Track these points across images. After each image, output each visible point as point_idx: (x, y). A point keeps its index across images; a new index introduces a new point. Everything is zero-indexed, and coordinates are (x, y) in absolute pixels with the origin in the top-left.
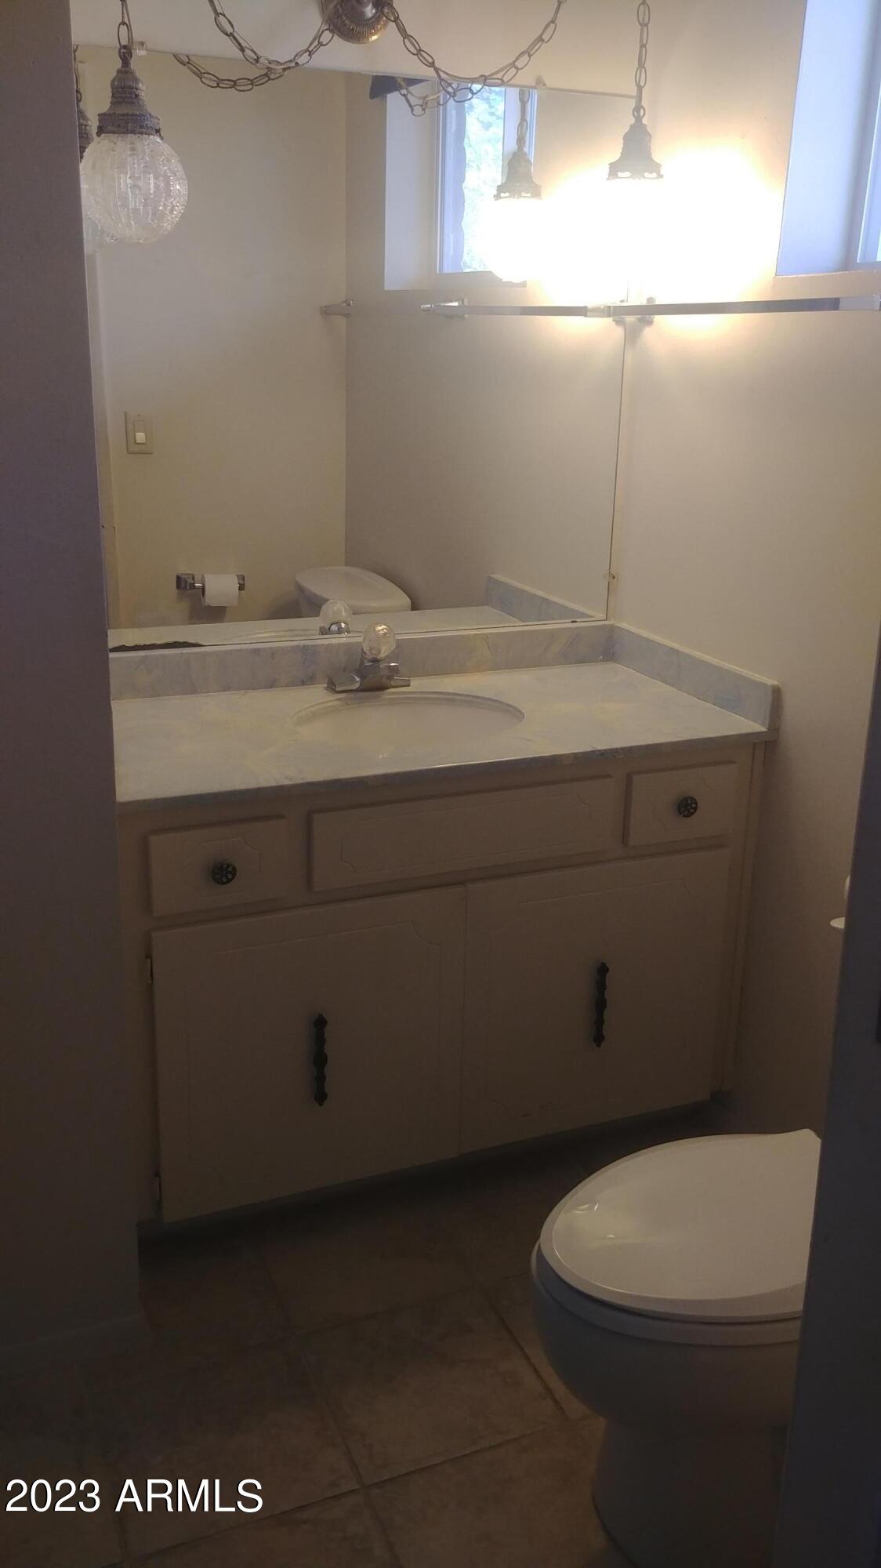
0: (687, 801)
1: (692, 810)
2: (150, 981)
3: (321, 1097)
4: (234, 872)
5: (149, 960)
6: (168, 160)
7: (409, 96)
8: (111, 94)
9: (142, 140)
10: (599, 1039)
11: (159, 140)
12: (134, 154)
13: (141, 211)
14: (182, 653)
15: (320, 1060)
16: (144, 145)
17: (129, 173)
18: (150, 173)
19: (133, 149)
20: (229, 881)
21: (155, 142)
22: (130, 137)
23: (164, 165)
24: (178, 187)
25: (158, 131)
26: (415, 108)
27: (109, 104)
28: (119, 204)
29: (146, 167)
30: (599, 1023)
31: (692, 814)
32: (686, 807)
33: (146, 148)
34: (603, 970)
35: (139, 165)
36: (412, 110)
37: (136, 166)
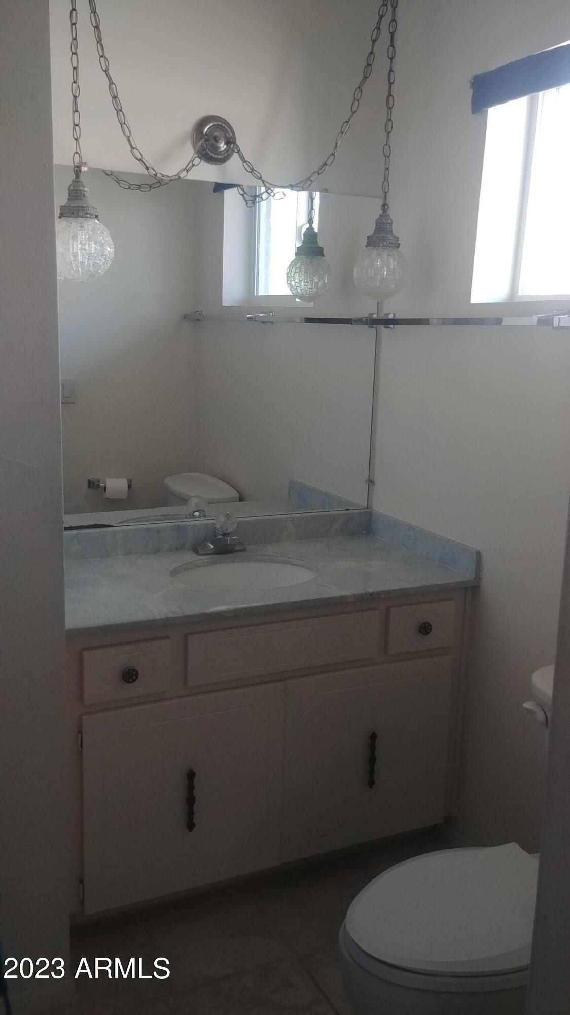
0: (425, 625)
1: (428, 631)
2: (80, 749)
3: (191, 826)
4: (137, 675)
5: (80, 735)
6: (103, 233)
7: (245, 195)
8: (68, 194)
9: (87, 222)
10: (371, 783)
11: (97, 221)
12: (82, 230)
13: (86, 264)
14: (101, 532)
15: (190, 800)
16: (88, 225)
17: (79, 241)
18: (92, 241)
19: (82, 227)
20: (134, 681)
21: (95, 223)
22: (80, 220)
23: (100, 236)
24: (108, 249)
25: (96, 217)
26: (248, 202)
27: (67, 200)
28: (72, 259)
29: (89, 237)
30: (372, 772)
31: (428, 633)
32: (425, 629)
33: (89, 226)
34: (373, 737)
35: (85, 237)
36: (247, 204)
37: (83, 237)
